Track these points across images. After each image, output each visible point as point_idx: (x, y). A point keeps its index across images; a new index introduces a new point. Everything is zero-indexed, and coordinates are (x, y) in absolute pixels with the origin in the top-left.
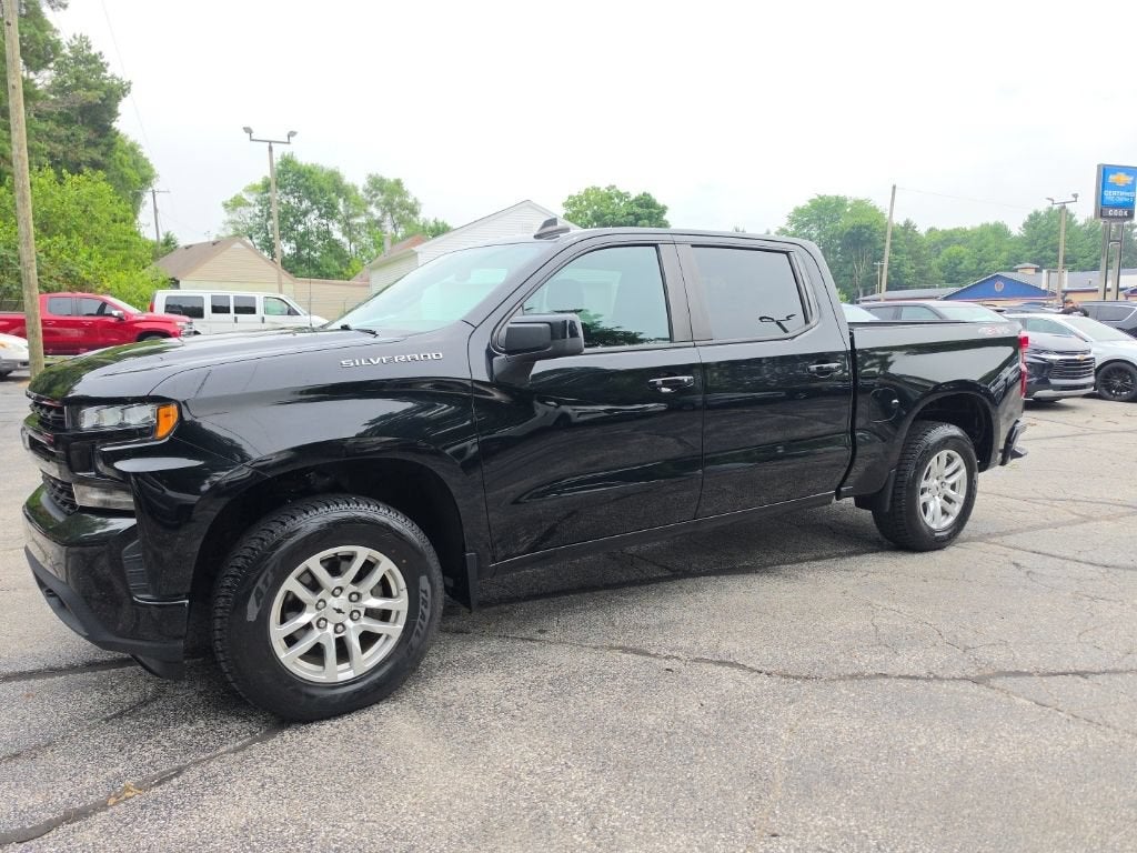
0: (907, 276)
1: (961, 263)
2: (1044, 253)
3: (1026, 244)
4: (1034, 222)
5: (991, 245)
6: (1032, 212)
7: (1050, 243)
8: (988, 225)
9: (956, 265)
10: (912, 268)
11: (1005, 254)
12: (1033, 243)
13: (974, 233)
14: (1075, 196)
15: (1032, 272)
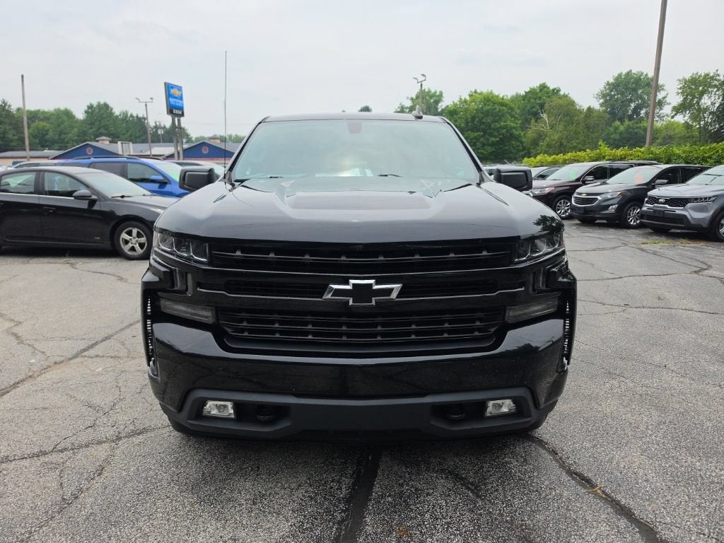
0: (12, 141)
1: (47, 134)
2: (100, 131)
3: (89, 124)
4: (91, 110)
5: (66, 123)
6: (89, 104)
7: (103, 124)
8: (59, 109)
9: (44, 135)
10: (14, 135)
11: (76, 130)
12: (92, 124)
13: (52, 114)
14: (152, 99)
15: (108, 143)
